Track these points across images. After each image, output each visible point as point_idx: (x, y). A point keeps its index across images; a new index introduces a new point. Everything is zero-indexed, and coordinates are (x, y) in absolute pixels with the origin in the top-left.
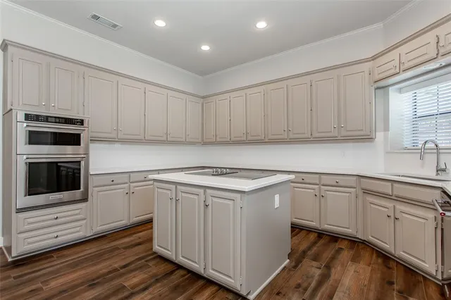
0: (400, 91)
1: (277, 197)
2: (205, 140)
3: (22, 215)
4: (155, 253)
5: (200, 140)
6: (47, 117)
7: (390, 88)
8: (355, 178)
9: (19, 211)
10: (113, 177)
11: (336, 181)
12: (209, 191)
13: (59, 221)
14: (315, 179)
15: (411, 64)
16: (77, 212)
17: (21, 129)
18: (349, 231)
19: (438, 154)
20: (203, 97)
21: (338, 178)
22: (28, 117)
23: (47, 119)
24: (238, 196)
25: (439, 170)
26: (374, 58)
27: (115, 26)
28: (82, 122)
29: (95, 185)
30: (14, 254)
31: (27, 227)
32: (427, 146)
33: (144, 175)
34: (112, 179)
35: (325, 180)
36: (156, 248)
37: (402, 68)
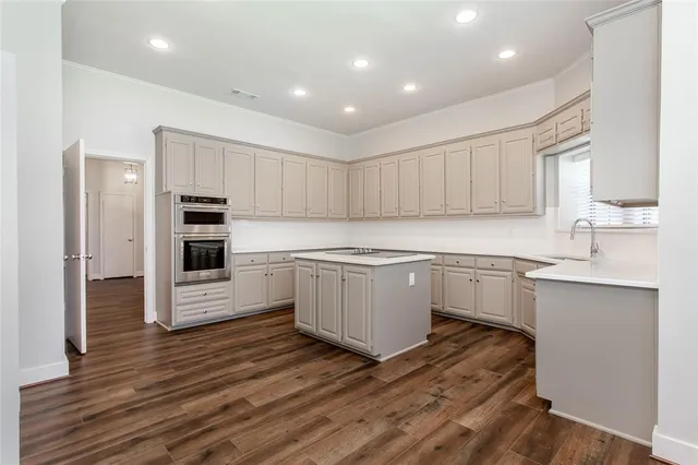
0: (573, 159)
1: (412, 276)
2: (351, 216)
3: (180, 289)
4: (297, 330)
5: (345, 216)
6: (197, 198)
7: (561, 157)
8: (511, 260)
9: (178, 284)
10: (252, 257)
11: (492, 263)
12: (346, 267)
13: (207, 297)
14: (471, 261)
15: (566, 135)
16: (222, 290)
17: (178, 210)
18: (505, 320)
19: (593, 233)
20: (349, 163)
21: (493, 261)
22: (184, 199)
23: (198, 200)
24: (369, 270)
25: (594, 251)
26: (538, 123)
27: (253, 97)
28: (225, 201)
29: (237, 263)
30: (173, 324)
31: (183, 301)
32: (579, 223)
33: (283, 255)
34: (253, 258)
35: (482, 262)
36: (298, 324)
37: (558, 140)
